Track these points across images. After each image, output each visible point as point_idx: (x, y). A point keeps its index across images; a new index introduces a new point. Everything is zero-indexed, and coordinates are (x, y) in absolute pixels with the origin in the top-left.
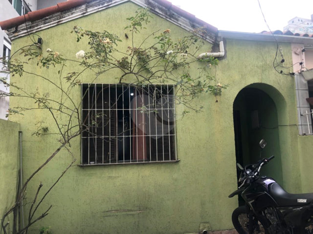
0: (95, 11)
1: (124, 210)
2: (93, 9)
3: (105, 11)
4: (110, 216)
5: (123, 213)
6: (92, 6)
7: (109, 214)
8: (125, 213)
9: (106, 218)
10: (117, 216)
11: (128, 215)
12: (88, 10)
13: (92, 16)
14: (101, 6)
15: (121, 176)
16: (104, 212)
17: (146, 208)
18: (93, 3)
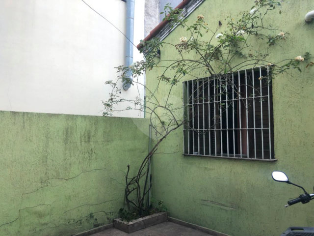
0: (194, 9)
1: (219, 204)
2: (192, 8)
3: (202, 5)
4: (207, 205)
5: (217, 206)
6: (190, 6)
7: (206, 203)
8: (219, 206)
9: (204, 206)
10: (212, 207)
11: (221, 209)
12: (188, 11)
13: (191, 15)
14: (198, 2)
15: (214, 169)
16: (202, 200)
17: (239, 207)
18: (191, 2)
